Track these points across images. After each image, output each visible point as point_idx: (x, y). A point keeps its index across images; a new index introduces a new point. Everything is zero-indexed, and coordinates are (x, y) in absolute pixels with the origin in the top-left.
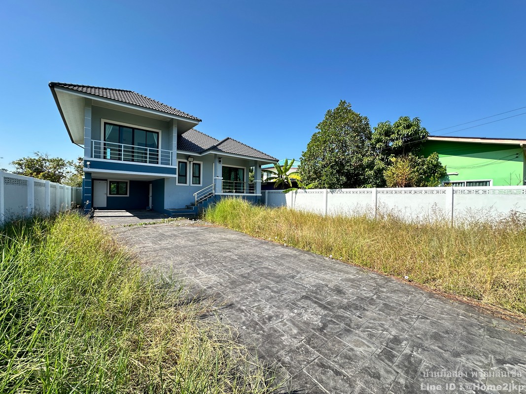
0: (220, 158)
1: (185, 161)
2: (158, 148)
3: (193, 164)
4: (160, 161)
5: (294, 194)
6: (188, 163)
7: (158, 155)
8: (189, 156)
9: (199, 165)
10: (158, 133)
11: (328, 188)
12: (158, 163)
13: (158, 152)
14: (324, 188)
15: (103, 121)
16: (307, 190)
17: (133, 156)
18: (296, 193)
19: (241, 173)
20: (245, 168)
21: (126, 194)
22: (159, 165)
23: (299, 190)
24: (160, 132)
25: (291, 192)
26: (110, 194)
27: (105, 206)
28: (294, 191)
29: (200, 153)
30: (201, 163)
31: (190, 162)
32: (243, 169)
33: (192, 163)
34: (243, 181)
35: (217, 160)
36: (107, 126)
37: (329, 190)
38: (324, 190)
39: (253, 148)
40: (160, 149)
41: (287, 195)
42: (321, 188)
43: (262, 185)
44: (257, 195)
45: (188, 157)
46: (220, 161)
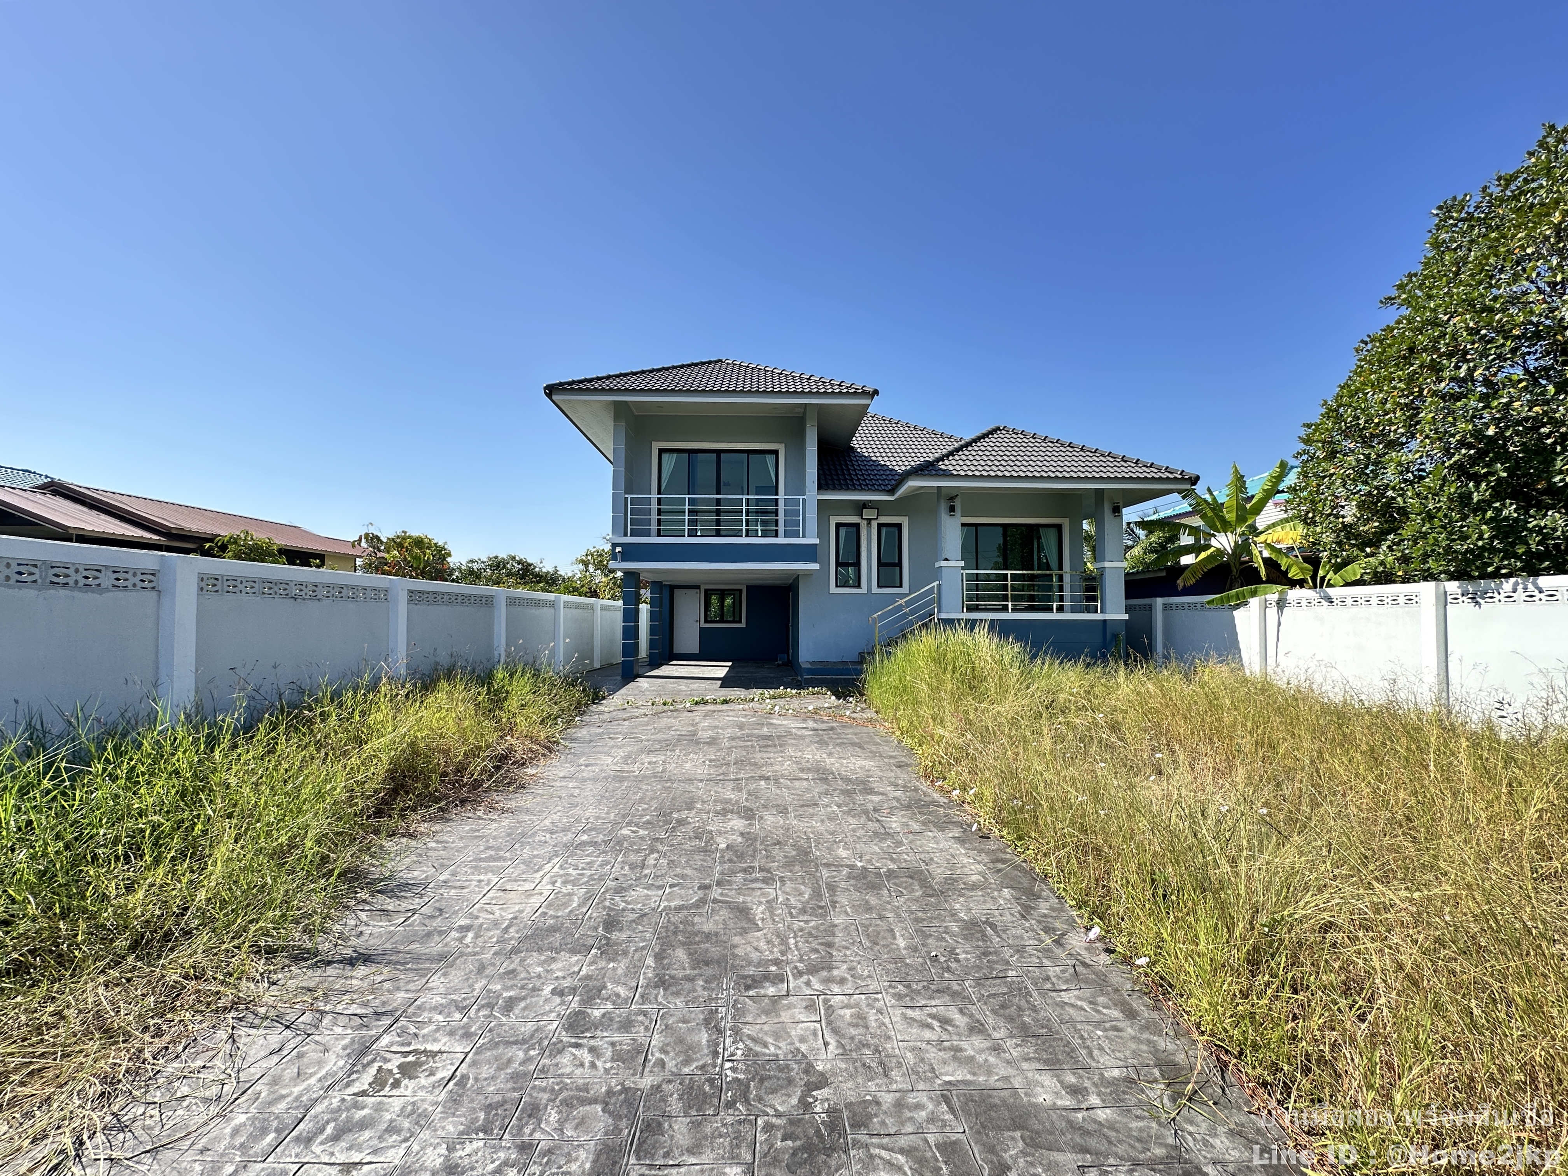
0: (952, 499)
1: (854, 519)
2: (777, 494)
3: (880, 526)
4: (781, 528)
5: (1272, 612)
6: (863, 524)
7: (776, 513)
8: (865, 505)
9: (899, 526)
10: (776, 452)
11: (1452, 577)
12: (777, 536)
13: (777, 505)
14: (1428, 576)
15: (656, 446)
16: (1330, 591)
17: (718, 522)
18: (1281, 604)
19: (1049, 540)
20: (1065, 522)
21: (740, 622)
22: (781, 540)
23: (1295, 594)
24: (781, 448)
25: (1254, 602)
26: (706, 621)
27: (695, 649)
28: (1273, 597)
29: (892, 492)
30: (905, 521)
31: (869, 521)
32: (1059, 528)
33: (874, 524)
34: (1061, 568)
35: (943, 507)
36: (665, 456)
37: (1453, 587)
38: (1426, 590)
39: (1088, 445)
40: (781, 496)
41: (1238, 614)
42: (1405, 580)
43: (1126, 582)
44: (1108, 617)
45: (861, 507)
46: (952, 509)
